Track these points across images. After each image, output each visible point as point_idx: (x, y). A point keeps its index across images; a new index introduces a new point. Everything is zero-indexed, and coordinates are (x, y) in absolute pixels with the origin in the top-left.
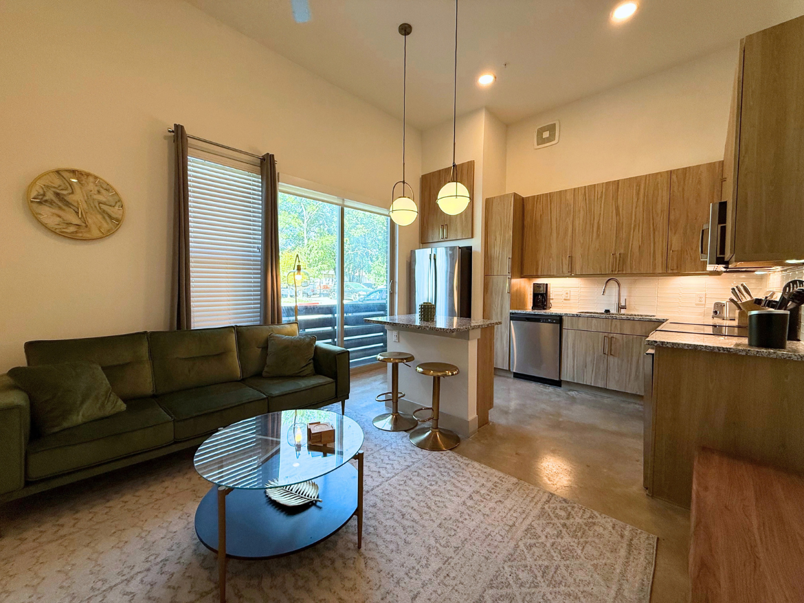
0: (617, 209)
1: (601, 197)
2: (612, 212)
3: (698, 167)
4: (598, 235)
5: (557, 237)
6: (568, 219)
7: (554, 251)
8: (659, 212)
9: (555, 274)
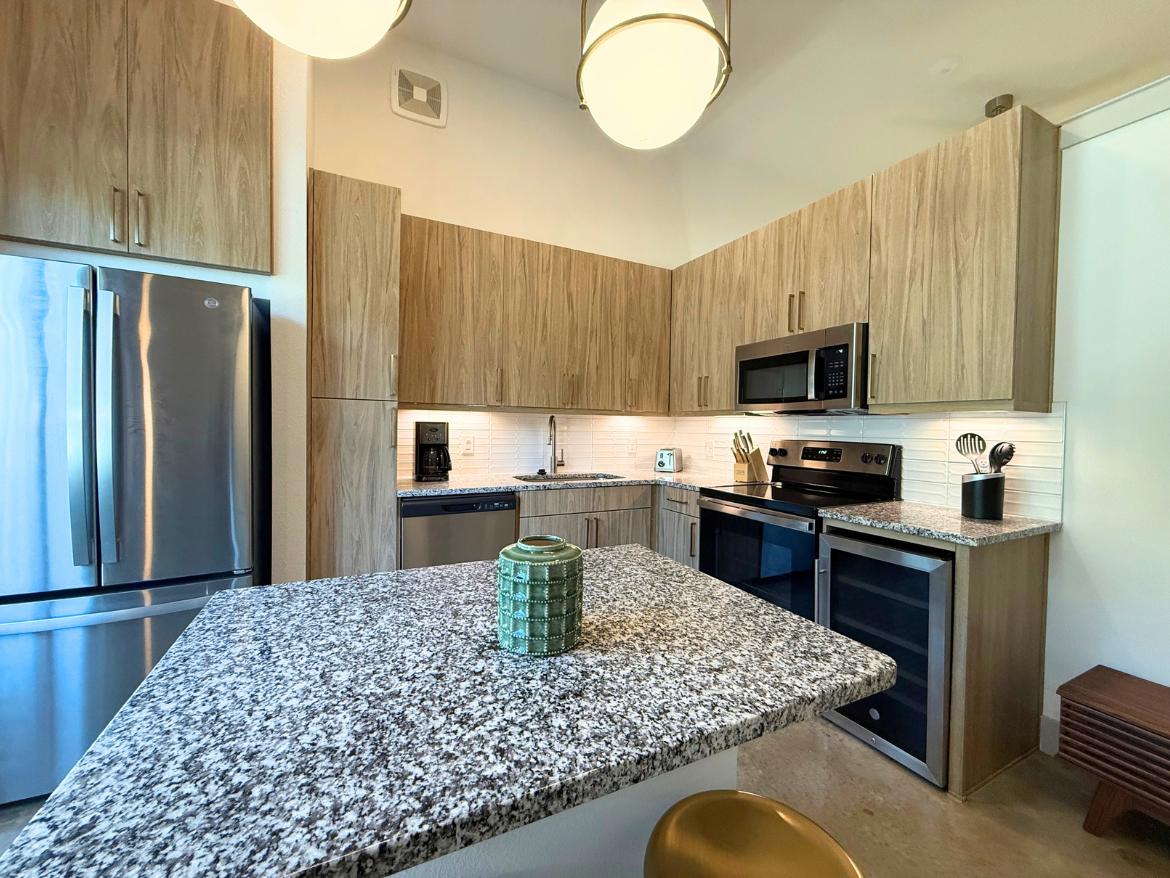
0: (570, 295)
1: (548, 270)
2: (564, 301)
3: (654, 267)
4: (544, 338)
5: (475, 328)
6: (494, 293)
7: (468, 352)
8: (618, 318)
9: (471, 401)
